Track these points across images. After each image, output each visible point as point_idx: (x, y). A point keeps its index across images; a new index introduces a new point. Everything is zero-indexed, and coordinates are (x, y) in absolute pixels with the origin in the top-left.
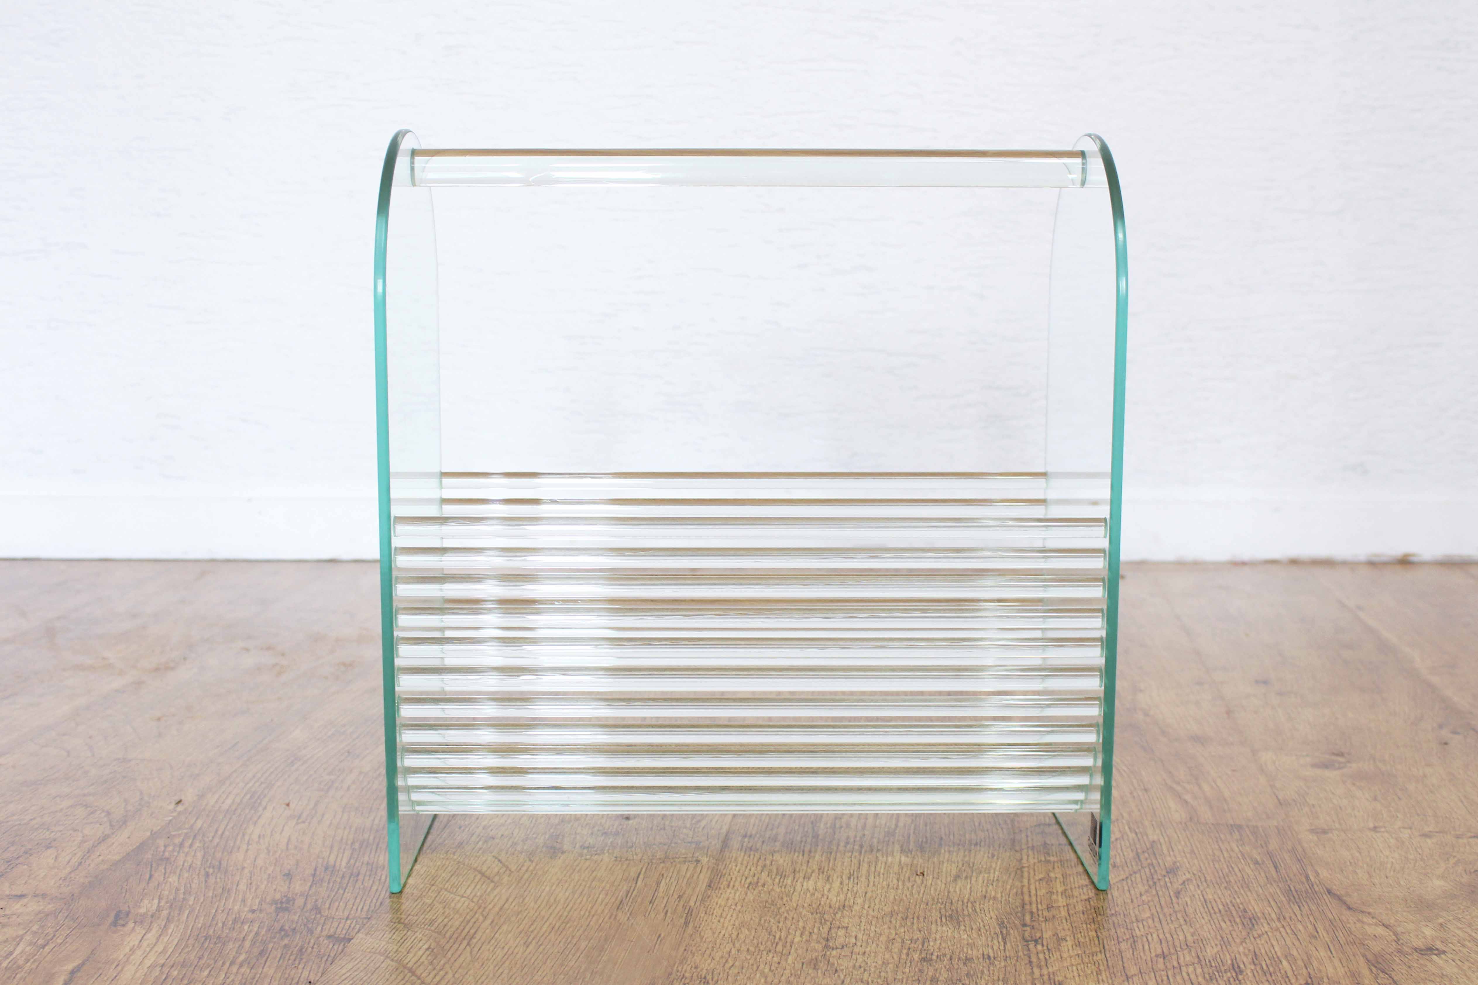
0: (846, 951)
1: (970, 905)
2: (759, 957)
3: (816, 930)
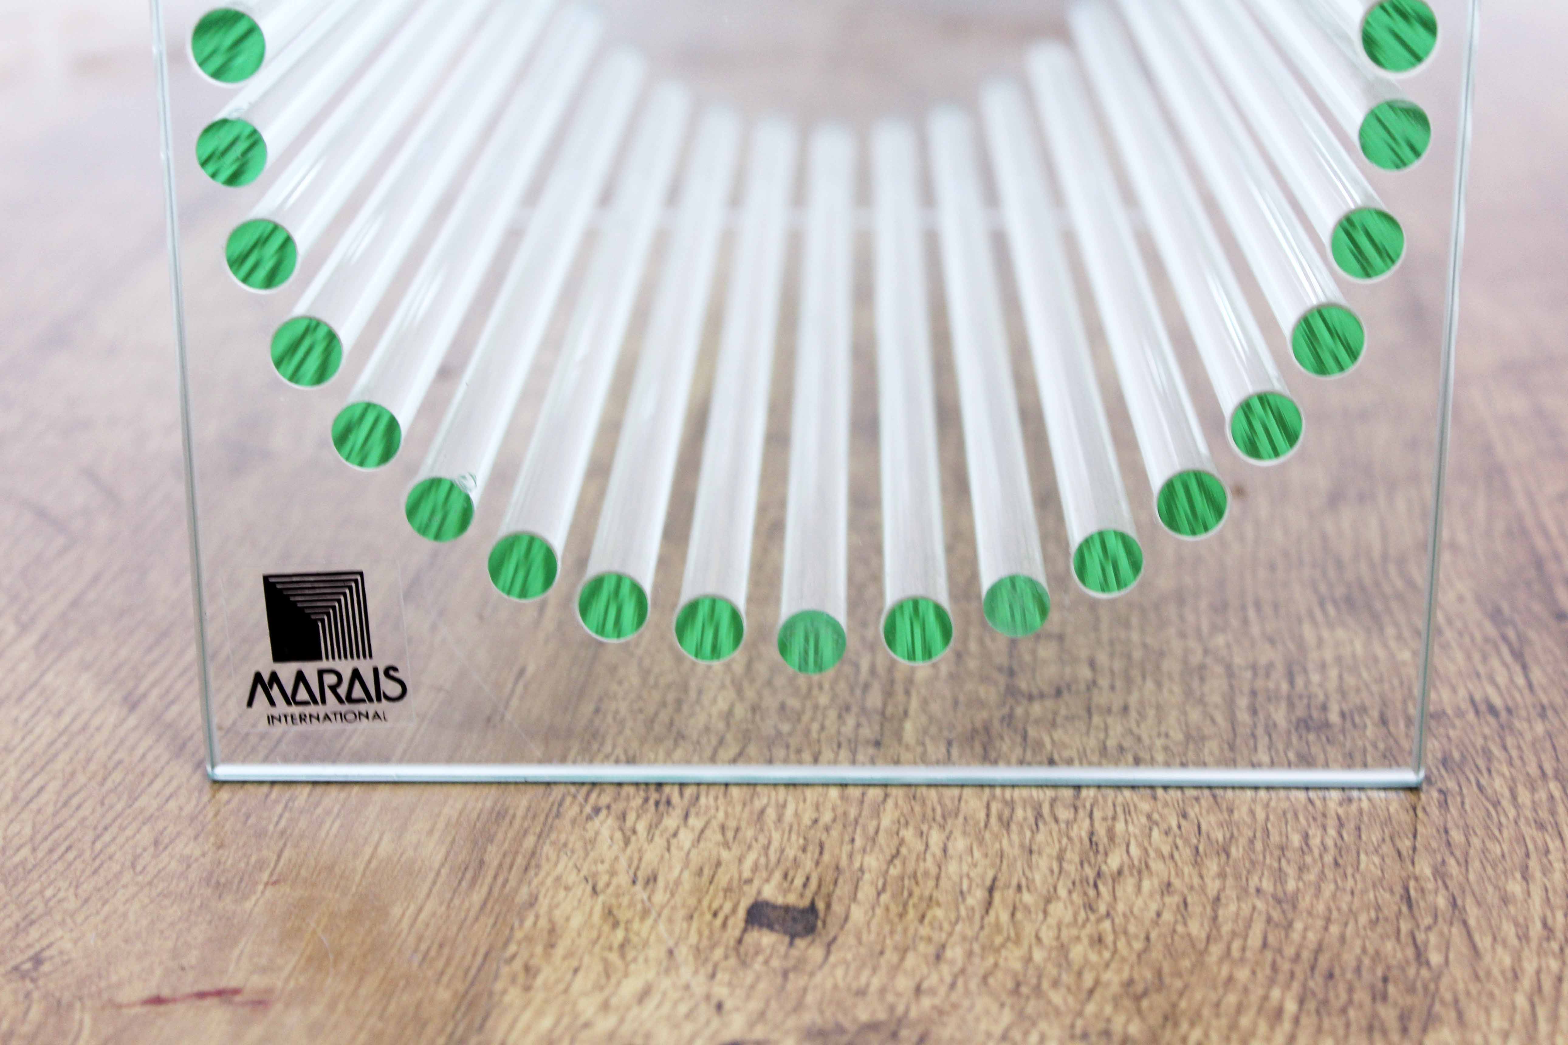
0: (1071, 704)
1: (1392, 569)
2: (815, 727)
3: (973, 646)
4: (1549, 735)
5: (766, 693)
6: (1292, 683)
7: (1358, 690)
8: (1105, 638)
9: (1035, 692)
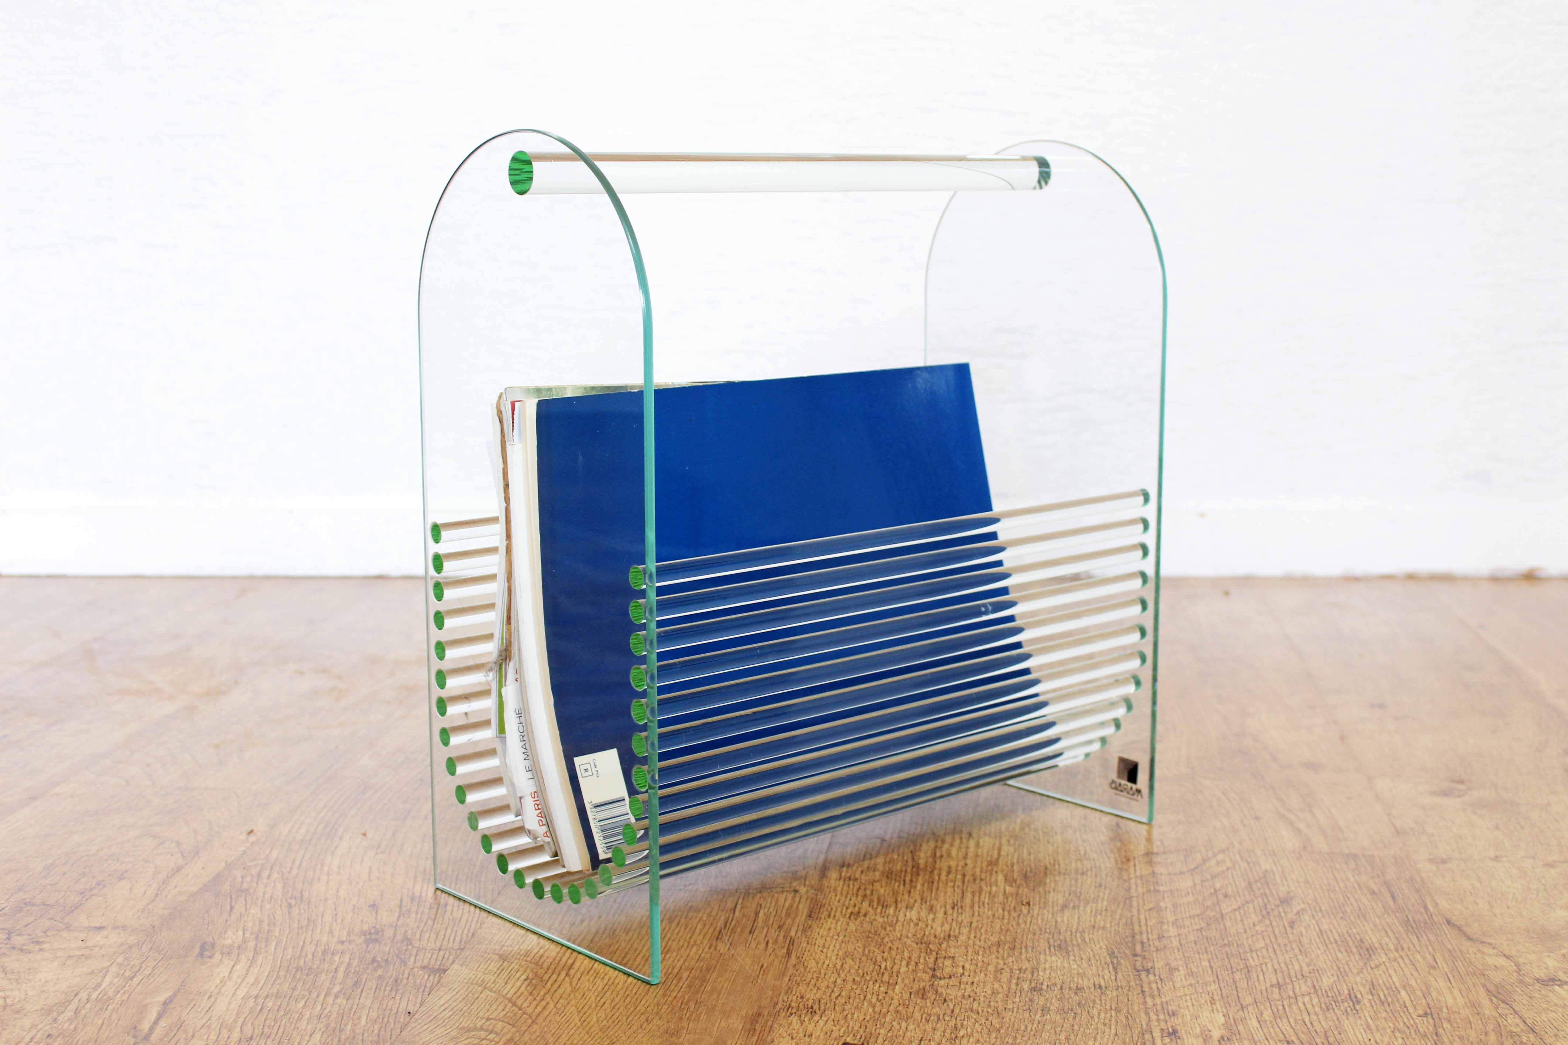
0: (954, 981)
1: (1078, 935)
3: (922, 960)
4: (1117, 996)
5: (848, 975)
6: (1032, 976)
7: (1055, 978)
8: (969, 958)
9: (942, 976)
